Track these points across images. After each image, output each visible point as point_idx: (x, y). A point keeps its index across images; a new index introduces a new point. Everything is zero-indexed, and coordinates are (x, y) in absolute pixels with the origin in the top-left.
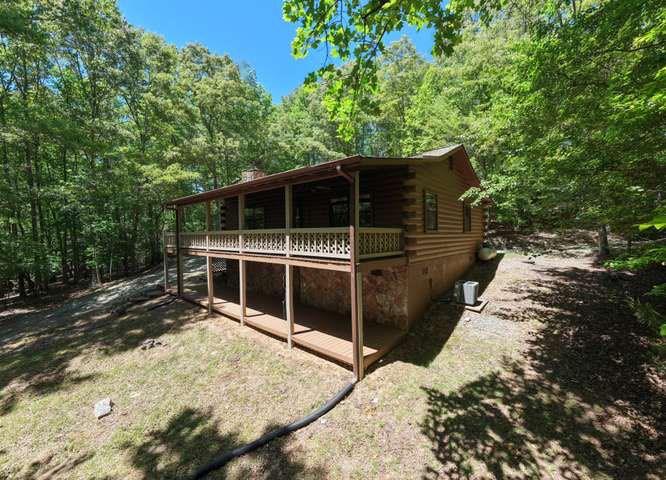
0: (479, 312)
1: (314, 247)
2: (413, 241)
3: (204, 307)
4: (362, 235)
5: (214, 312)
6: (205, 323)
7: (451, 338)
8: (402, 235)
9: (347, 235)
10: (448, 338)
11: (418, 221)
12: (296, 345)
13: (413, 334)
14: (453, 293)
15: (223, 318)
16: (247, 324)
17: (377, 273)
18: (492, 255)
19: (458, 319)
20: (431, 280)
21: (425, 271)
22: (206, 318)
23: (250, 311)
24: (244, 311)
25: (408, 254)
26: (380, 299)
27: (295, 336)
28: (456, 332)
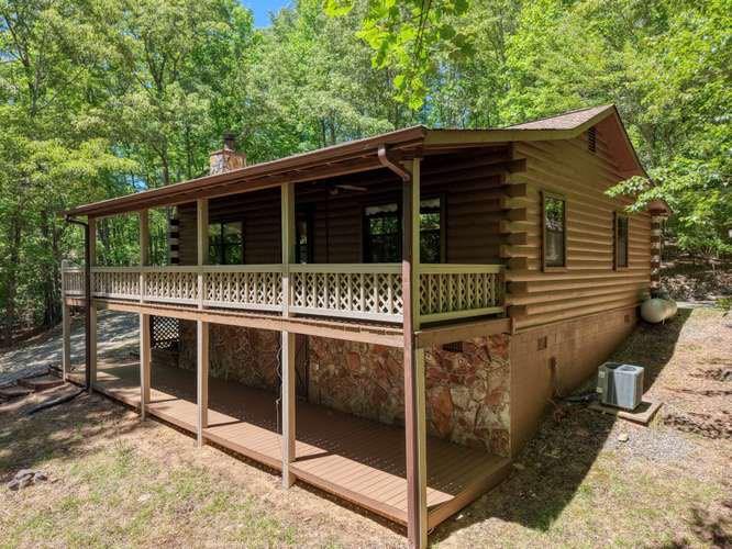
0: (645, 424)
1: (336, 300)
2: (521, 288)
3: (132, 408)
4: (424, 278)
5: (151, 418)
6: (131, 439)
7: (592, 474)
8: (499, 276)
9: (398, 278)
10: (584, 473)
11: (530, 251)
12: (298, 482)
13: (520, 466)
14: (595, 385)
15: (165, 429)
16: (209, 442)
17: (454, 348)
18: (669, 313)
19: (605, 435)
20: (553, 362)
21: (543, 343)
22: (133, 428)
23: (215, 417)
24: (204, 416)
25: (510, 313)
26: (459, 395)
27: (298, 465)
28: (601, 462)
